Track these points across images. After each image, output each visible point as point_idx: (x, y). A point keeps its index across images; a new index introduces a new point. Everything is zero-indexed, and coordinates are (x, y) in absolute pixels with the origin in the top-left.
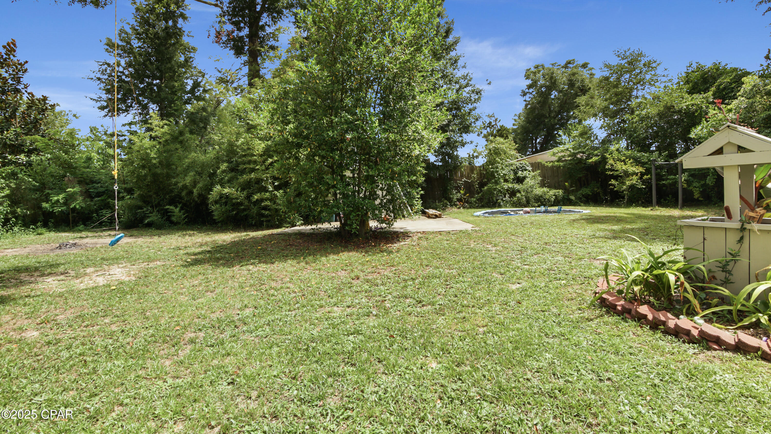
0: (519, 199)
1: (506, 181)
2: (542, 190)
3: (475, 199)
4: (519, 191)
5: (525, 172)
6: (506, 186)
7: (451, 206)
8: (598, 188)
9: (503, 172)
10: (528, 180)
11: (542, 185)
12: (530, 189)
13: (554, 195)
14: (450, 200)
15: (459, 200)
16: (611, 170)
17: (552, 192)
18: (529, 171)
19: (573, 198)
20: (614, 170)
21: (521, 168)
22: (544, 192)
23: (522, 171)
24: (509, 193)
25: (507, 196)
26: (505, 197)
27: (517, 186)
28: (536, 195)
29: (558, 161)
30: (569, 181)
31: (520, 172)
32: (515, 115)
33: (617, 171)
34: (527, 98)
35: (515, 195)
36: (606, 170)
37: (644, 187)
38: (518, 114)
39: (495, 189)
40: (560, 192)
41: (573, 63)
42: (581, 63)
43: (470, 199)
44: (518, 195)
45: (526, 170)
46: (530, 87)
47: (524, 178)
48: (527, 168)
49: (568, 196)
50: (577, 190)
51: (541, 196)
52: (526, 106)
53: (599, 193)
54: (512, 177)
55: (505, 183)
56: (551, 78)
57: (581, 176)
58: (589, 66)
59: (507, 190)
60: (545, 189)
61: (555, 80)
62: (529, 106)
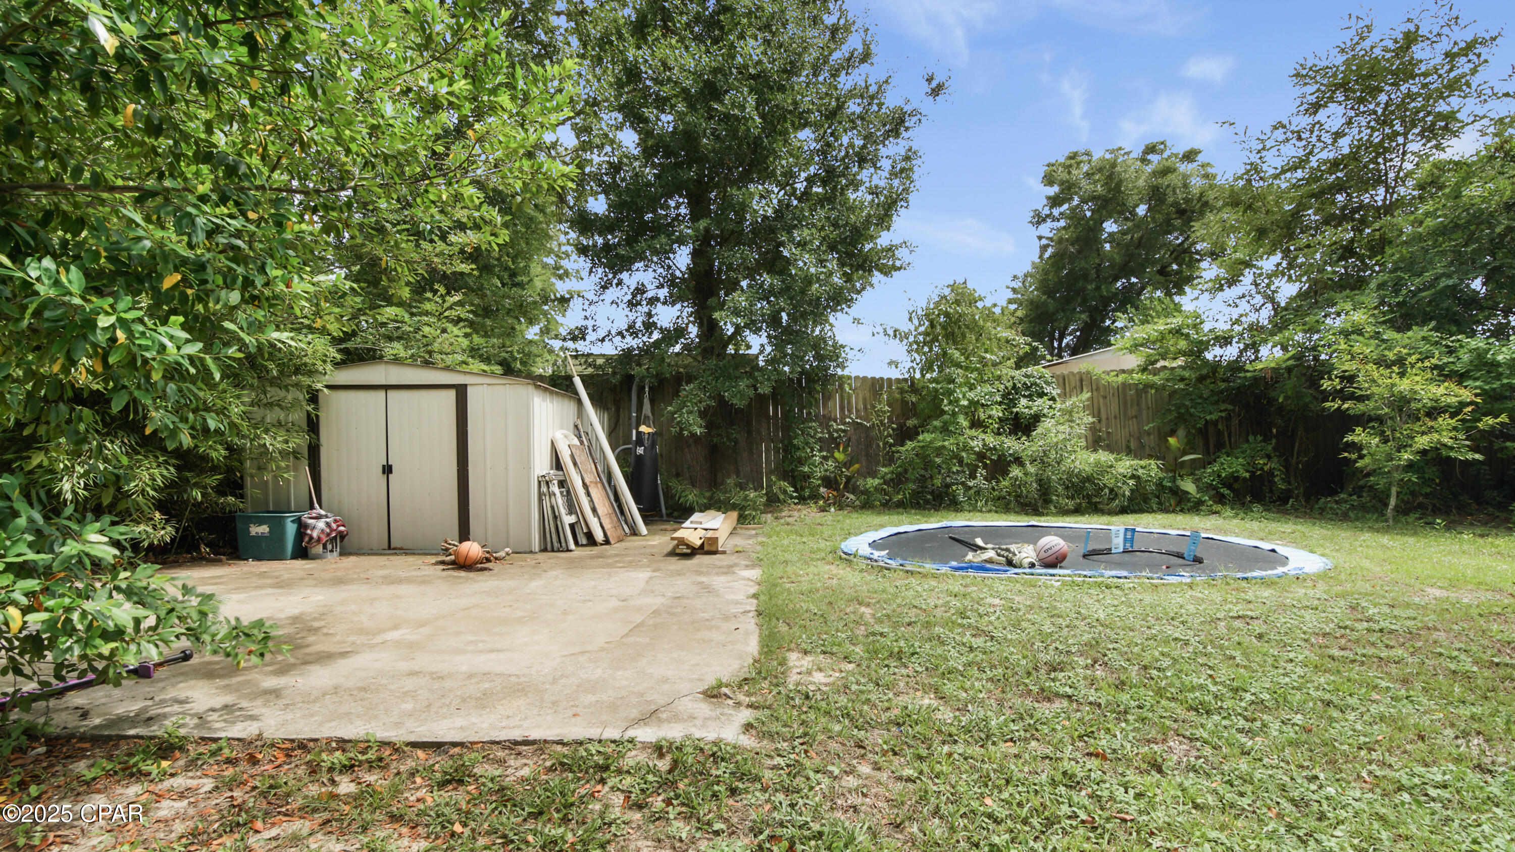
0: (1017, 485)
1: (976, 424)
2: (1093, 458)
3: (877, 481)
4: (1018, 461)
5: (1039, 401)
6: (979, 440)
7: (802, 500)
8: (1269, 457)
9: (971, 395)
10: (1047, 424)
11: (1095, 442)
12: (1053, 454)
13: (1133, 477)
14: (798, 480)
15: (829, 482)
16: (1340, 394)
17: (1125, 465)
18: (1053, 399)
19: (1189, 486)
20: (1352, 397)
21: (1028, 388)
22: (1097, 464)
23: (1030, 397)
24: (985, 466)
25: (981, 472)
26: (973, 476)
27: (1011, 444)
28: (1070, 474)
29: (1144, 370)
30: (1181, 432)
31: (1024, 402)
32: (1015, 277)
33: (1361, 399)
34: (1046, 230)
35: (1005, 473)
36: (1326, 396)
37: (1477, 456)
38: (1020, 274)
39: (939, 451)
40: (1151, 469)
41: (1162, 152)
42: (1181, 148)
43: (860, 482)
44: (1015, 472)
45: (1041, 395)
46: (1055, 201)
47: (1036, 418)
48: (1048, 389)
49: (1174, 480)
50: (1204, 464)
51: (1089, 479)
52: (1044, 249)
53: (1271, 473)
54: (997, 412)
55: (973, 432)
56: (1110, 177)
57: (1214, 417)
58: (1201, 158)
59: (981, 456)
60: (1104, 456)
61: (1120, 183)
62: (1050, 251)
